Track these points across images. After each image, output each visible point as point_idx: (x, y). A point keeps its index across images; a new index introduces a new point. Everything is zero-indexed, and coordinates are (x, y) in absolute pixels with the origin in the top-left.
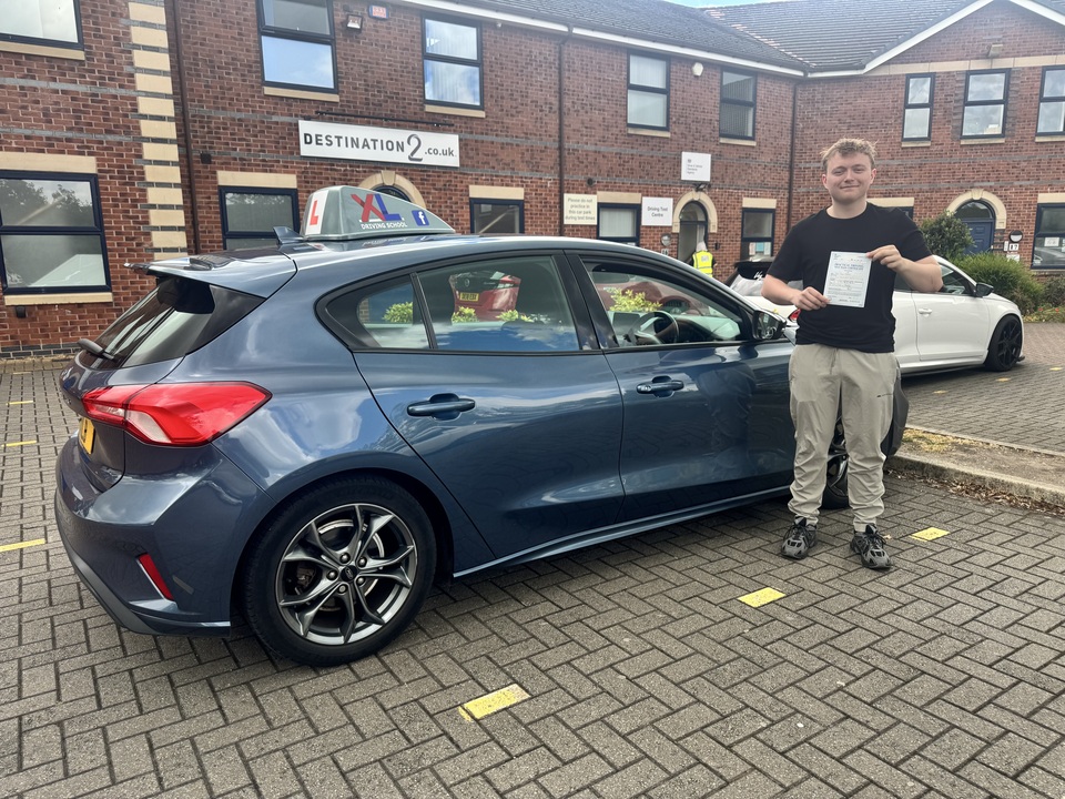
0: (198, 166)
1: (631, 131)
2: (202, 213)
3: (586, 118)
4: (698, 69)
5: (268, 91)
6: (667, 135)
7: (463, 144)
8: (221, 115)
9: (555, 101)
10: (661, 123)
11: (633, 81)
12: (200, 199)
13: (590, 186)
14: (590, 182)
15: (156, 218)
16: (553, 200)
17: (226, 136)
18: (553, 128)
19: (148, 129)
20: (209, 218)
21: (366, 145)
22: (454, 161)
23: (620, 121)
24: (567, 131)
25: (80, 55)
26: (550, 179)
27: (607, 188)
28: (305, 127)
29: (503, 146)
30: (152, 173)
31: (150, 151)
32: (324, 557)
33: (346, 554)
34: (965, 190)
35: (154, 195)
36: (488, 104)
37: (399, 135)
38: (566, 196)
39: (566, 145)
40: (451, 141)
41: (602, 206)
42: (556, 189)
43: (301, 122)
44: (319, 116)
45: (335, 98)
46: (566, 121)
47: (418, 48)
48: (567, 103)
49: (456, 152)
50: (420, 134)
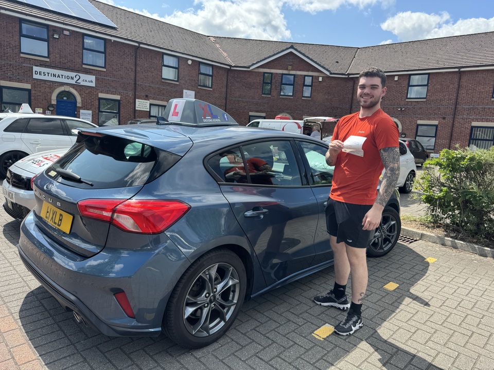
1: (163, 81)
3: (146, 75)
4: (190, 62)
5: (22, 55)
6: (177, 83)
7: (97, 79)
9: (133, 68)
11: (165, 64)
13: (147, 97)
16: (132, 101)
18: (132, 77)
21: (59, 76)
22: (93, 85)
23: (159, 77)
24: (137, 78)
26: (131, 94)
27: (153, 99)
29: (113, 81)
34: (281, 112)
36: (107, 67)
37: (73, 74)
38: (137, 100)
39: (137, 83)
40: (93, 78)
41: (151, 105)
42: (133, 97)
43: (34, 67)
44: (41, 65)
45: (48, 60)
46: (138, 75)
47: (81, 46)
48: (138, 69)
49: (94, 81)
50: (80, 74)
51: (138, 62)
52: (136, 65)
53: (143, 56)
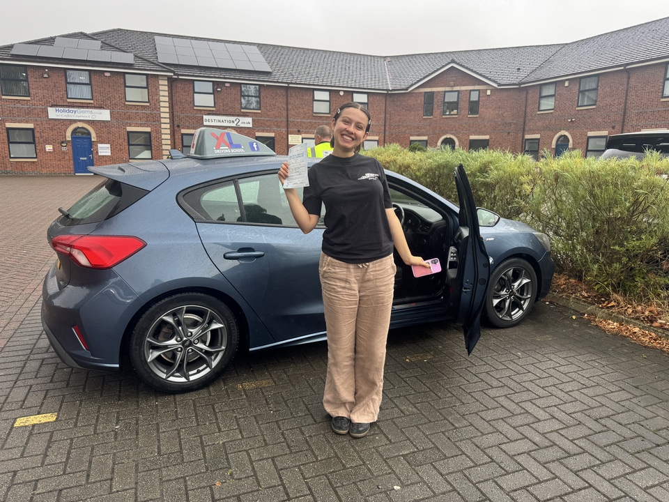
0: (176, 128)
1: (314, 115)
2: (177, 140)
3: (297, 111)
4: (342, 93)
5: (195, 108)
6: (329, 115)
7: (253, 121)
8: (183, 115)
9: (285, 106)
10: (328, 112)
11: (316, 98)
12: (176, 137)
13: (299, 132)
14: (299, 131)
15: (164, 142)
16: (285, 137)
17: (183, 120)
18: (285, 114)
19: (163, 120)
20: (178, 141)
21: (223, 121)
22: (251, 126)
23: (310, 112)
24: (289, 115)
25: (148, 104)
26: (284, 130)
27: (305, 133)
28: (205, 117)
29: (267, 121)
30: (163, 131)
31: (163, 126)
32: (180, 328)
33: (191, 333)
34: (444, 134)
35: (163, 136)
36: (262, 108)
37: (233, 118)
38: (289, 136)
39: (289, 120)
40: (250, 120)
41: (303, 139)
42: (286, 133)
43: (204, 116)
44: (209, 114)
45: (214, 109)
46: (289, 112)
47: (239, 94)
48: (290, 107)
49: (251, 123)
50: (239, 118)
51: (289, 100)
52: (287, 104)
53: (294, 94)
